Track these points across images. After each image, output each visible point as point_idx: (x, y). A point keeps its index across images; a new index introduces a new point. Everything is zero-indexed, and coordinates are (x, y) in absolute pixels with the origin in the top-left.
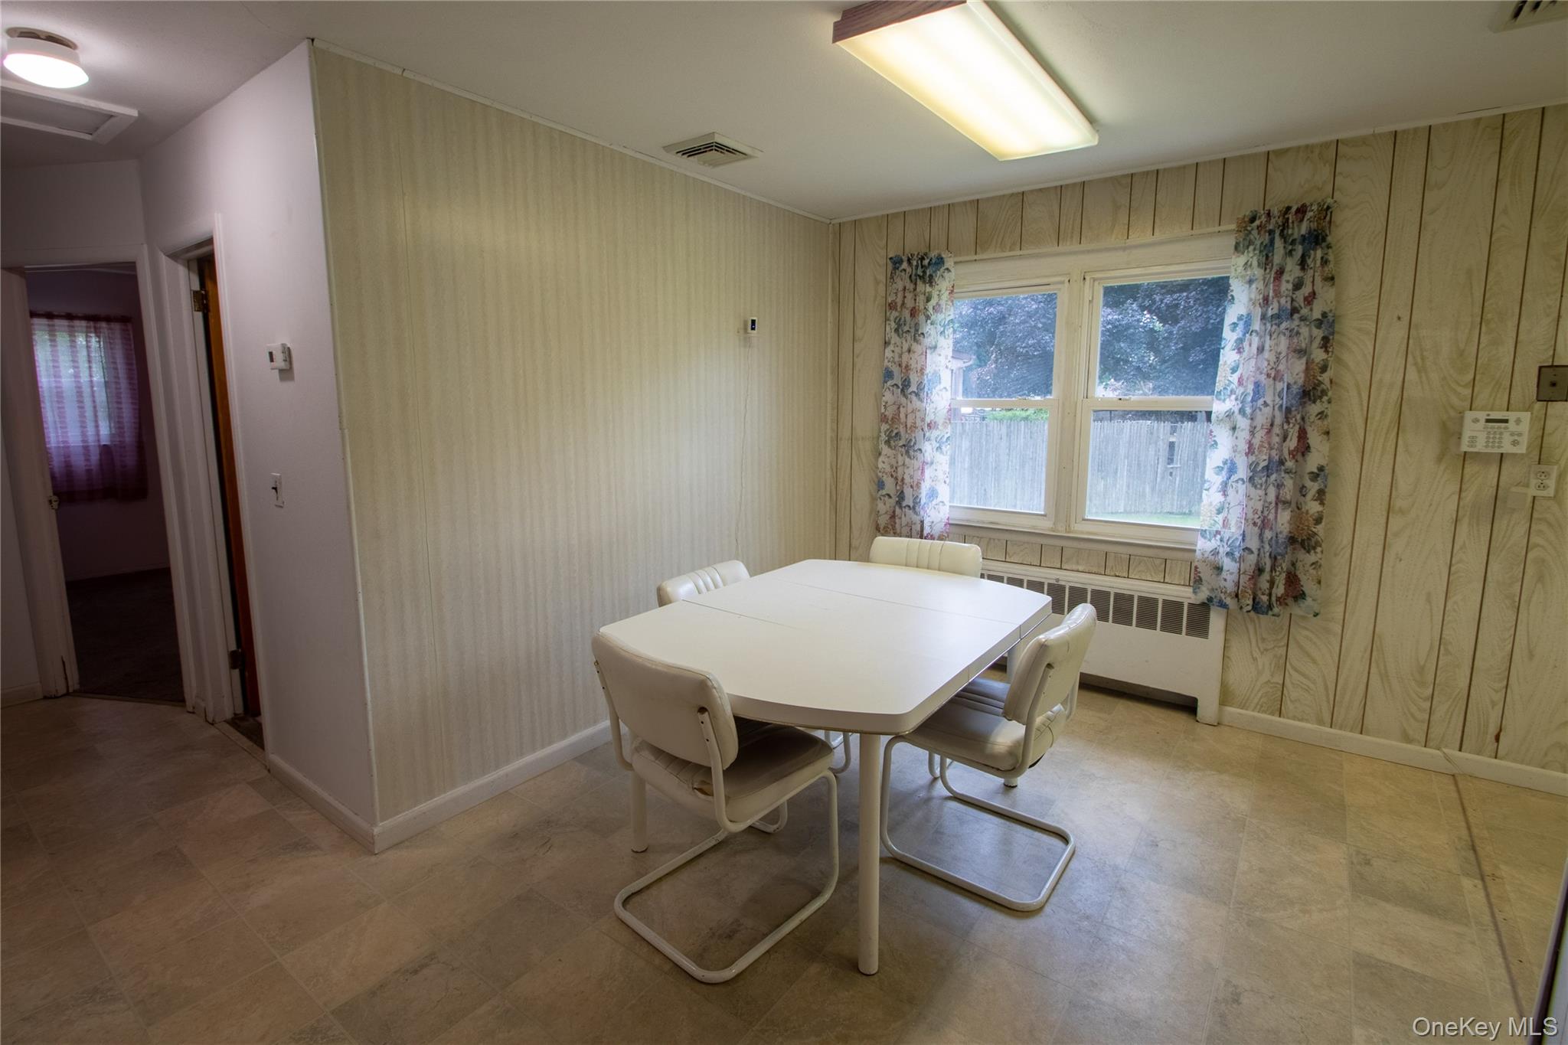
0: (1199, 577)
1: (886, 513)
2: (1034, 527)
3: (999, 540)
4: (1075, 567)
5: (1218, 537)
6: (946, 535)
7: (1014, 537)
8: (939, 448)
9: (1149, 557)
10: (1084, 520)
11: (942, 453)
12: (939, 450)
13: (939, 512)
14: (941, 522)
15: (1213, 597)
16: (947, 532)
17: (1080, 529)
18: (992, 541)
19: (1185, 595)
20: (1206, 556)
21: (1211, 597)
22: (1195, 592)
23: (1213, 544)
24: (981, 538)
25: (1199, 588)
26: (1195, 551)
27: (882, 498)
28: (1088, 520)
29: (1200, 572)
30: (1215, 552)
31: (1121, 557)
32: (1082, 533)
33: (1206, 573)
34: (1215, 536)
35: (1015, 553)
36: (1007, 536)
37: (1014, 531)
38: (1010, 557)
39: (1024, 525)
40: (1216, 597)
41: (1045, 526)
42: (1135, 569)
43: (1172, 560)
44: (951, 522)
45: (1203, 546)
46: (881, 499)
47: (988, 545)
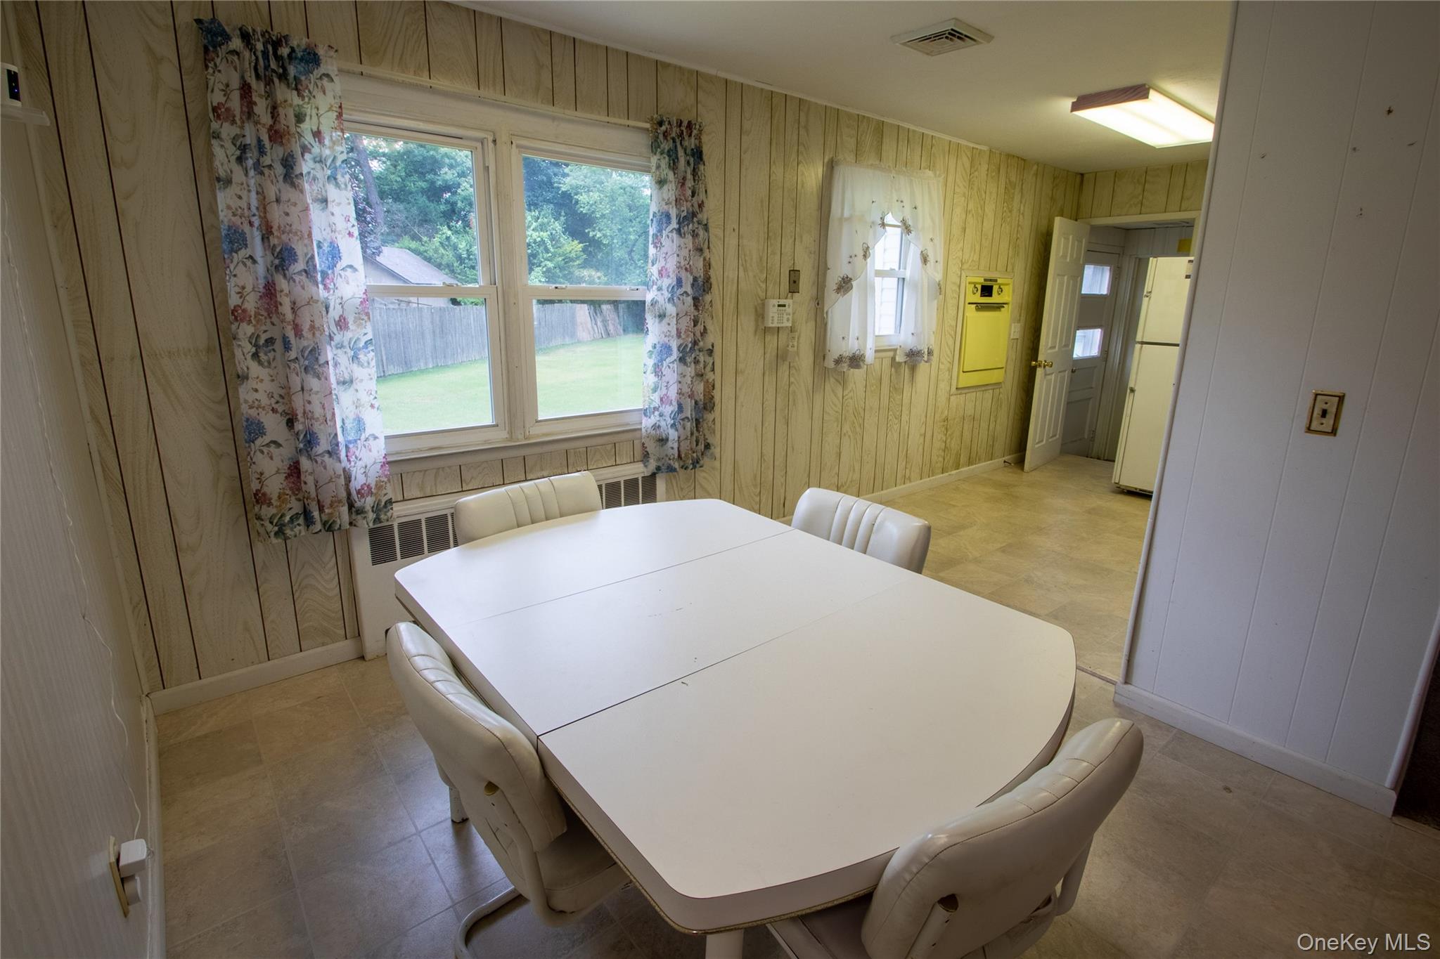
0: (646, 451)
1: (277, 472)
2: (486, 442)
3: (449, 467)
4: (540, 474)
5: (657, 413)
6: (386, 480)
7: (469, 459)
8: (355, 358)
9: (602, 445)
10: (538, 422)
11: (360, 364)
12: (356, 361)
13: (370, 450)
14: (375, 463)
15: (661, 465)
16: (386, 476)
17: (537, 434)
18: (441, 471)
19: (638, 470)
20: (649, 432)
21: (659, 467)
22: (646, 466)
23: (654, 419)
24: (426, 471)
25: (648, 461)
26: (640, 429)
27: (265, 450)
28: (541, 421)
29: (646, 448)
30: (656, 427)
31: (579, 452)
32: (538, 436)
33: (652, 447)
34: (654, 413)
35: (472, 478)
36: (462, 460)
37: (468, 452)
38: (467, 484)
39: (474, 442)
40: (663, 465)
41: (499, 438)
42: (592, 459)
43: (619, 442)
44: (390, 459)
45: (647, 423)
46: (262, 452)
47: (436, 477)
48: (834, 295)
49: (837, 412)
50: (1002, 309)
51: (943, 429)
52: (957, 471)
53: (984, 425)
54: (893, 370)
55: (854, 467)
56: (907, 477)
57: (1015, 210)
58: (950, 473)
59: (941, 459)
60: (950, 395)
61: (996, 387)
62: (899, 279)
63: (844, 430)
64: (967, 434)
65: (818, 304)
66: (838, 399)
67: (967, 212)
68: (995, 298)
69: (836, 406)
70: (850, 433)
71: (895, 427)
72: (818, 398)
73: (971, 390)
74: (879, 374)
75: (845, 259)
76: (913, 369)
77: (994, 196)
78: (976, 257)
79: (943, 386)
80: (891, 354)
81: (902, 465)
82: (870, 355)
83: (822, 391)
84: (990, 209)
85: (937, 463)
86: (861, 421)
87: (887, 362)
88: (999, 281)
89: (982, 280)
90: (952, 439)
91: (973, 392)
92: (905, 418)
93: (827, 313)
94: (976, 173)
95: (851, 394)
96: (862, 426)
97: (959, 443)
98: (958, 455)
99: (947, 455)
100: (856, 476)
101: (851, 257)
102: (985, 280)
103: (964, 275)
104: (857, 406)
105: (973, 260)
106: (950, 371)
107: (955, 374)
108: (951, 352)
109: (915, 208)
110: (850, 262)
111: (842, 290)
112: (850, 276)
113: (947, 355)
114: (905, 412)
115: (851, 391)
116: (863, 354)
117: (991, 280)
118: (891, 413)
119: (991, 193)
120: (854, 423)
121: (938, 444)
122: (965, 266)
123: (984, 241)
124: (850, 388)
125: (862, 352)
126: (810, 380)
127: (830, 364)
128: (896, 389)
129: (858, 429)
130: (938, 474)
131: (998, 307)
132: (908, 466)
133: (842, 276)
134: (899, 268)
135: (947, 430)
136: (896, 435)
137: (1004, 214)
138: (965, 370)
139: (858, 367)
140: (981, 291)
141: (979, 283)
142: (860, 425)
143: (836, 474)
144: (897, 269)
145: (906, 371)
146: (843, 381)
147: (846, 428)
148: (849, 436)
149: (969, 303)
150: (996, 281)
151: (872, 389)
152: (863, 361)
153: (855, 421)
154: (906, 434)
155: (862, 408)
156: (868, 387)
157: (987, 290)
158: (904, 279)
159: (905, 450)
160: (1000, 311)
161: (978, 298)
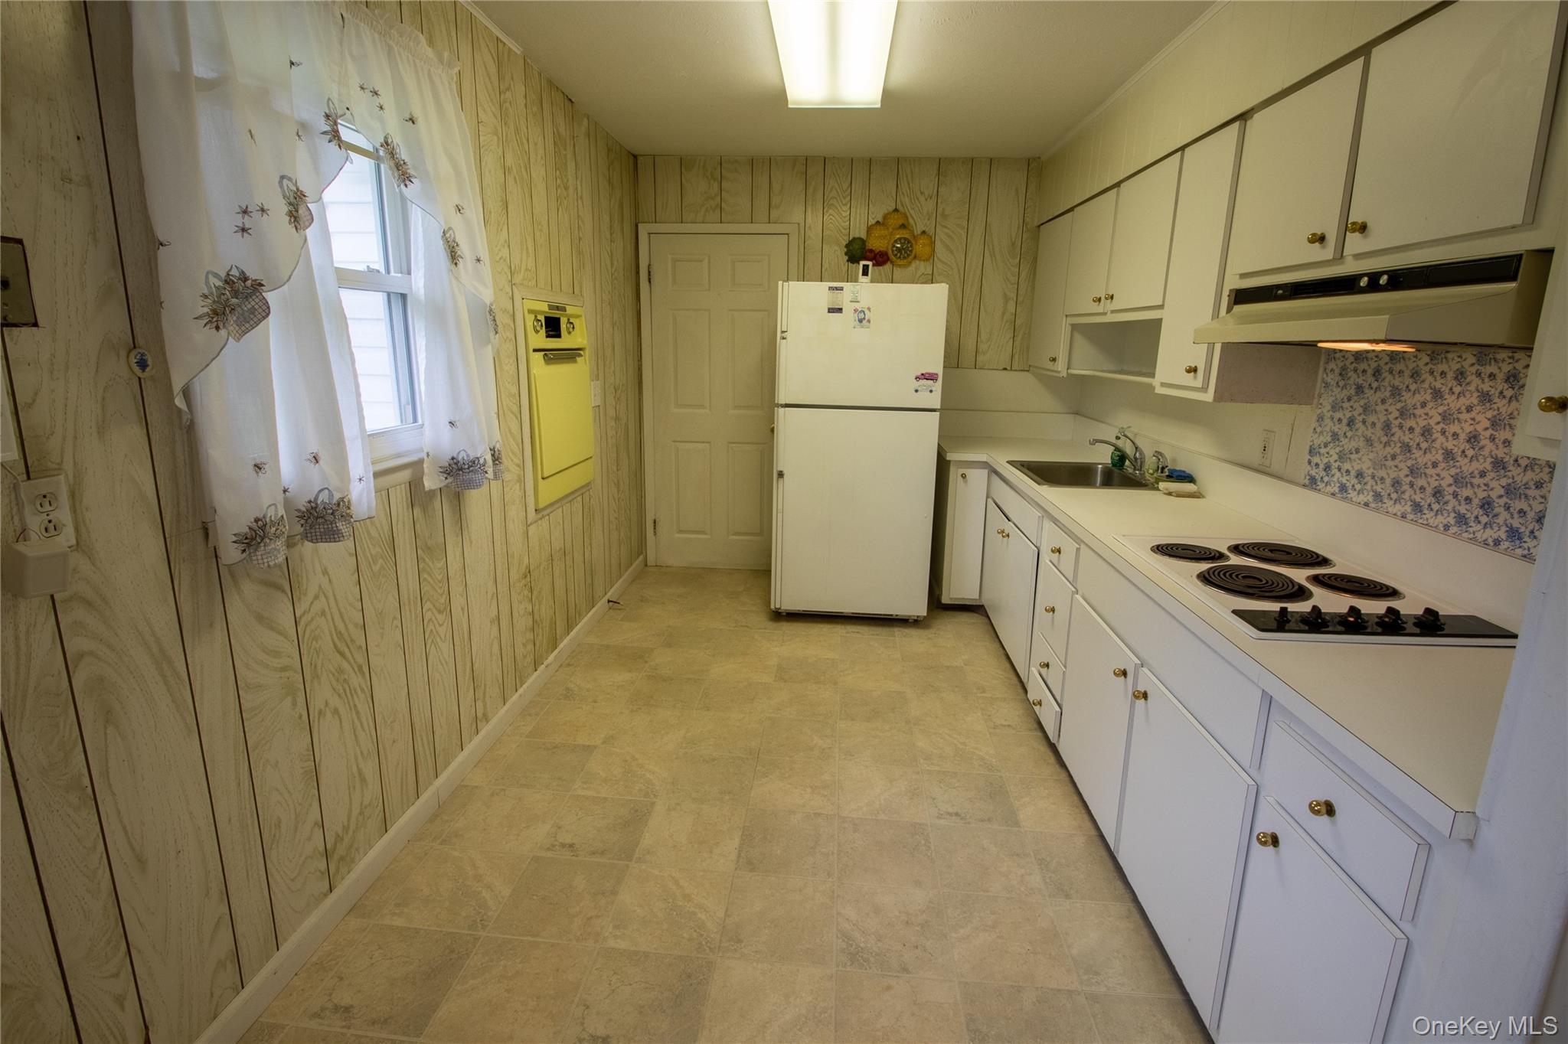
48: (202, 334)
49: (284, 669)
50: (579, 359)
51: (526, 592)
52: (556, 652)
53: (578, 557)
54: (417, 511)
55: (360, 773)
56: (479, 715)
57: (571, 188)
58: (546, 663)
59: (530, 647)
60: (528, 526)
61: (584, 490)
62: (389, 295)
63: (317, 704)
64: (559, 583)
65: (143, 364)
66: (283, 634)
67: (506, 170)
68: (565, 342)
69: (277, 654)
70: (335, 702)
71: (442, 630)
72: (208, 656)
73: (556, 506)
74: (386, 528)
75: (225, 221)
76: (457, 499)
77: (541, 151)
78: (531, 264)
79: (515, 512)
80: (405, 475)
81: (467, 698)
82: (361, 494)
83: (220, 625)
84: (538, 172)
85: (525, 657)
86: (360, 659)
87: (399, 497)
88: (570, 310)
89: (544, 307)
90: (540, 603)
91: (558, 508)
92: (457, 601)
93: (186, 393)
94: (508, 94)
95: (321, 604)
96: (366, 669)
97: (551, 603)
98: (553, 624)
99: (538, 635)
100: (373, 787)
101: (245, 212)
102: (551, 307)
103: (518, 298)
104: (341, 627)
105: (527, 270)
106: (521, 480)
107: (530, 485)
108: (517, 445)
109: (412, 120)
110: (244, 230)
111: (232, 319)
112: (253, 274)
113: (513, 453)
114: (456, 588)
115: (316, 597)
116: (342, 499)
117: (558, 308)
118: (428, 605)
119: (536, 144)
120: (341, 671)
121: (522, 623)
122: (517, 279)
123: (538, 233)
124: (312, 591)
125: (337, 496)
126: (162, 619)
127: (231, 553)
128: (428, 549)
129: (356, 680)
130: (529, 675)
131: (570, 355)
132: (480, 694)
133: (223, 275)
134: (388, 271)
135: (531, 590)
136: (446, 648)
137: (559, 190)
138: (545, 475)
139: (333, 535)
140: (546, 328)
141: (541, 312)
142: (360, 667)
143: (316, 824)
144: (383, 270)
145: (442, 508)
146: (288, 582)
147: (323, 694)
148: (336, 712)
149: (535, 350)
150: (564, 309)
151: (376, 568)
152: (347, 517)
153: (345, 665)
154: (466, 636)
155: (356, 625)
156: (363, 567)
157: (553, 327)
158: (404, 297)
159: (469, 665)
160: (575, 362)
161: (540, 340)
